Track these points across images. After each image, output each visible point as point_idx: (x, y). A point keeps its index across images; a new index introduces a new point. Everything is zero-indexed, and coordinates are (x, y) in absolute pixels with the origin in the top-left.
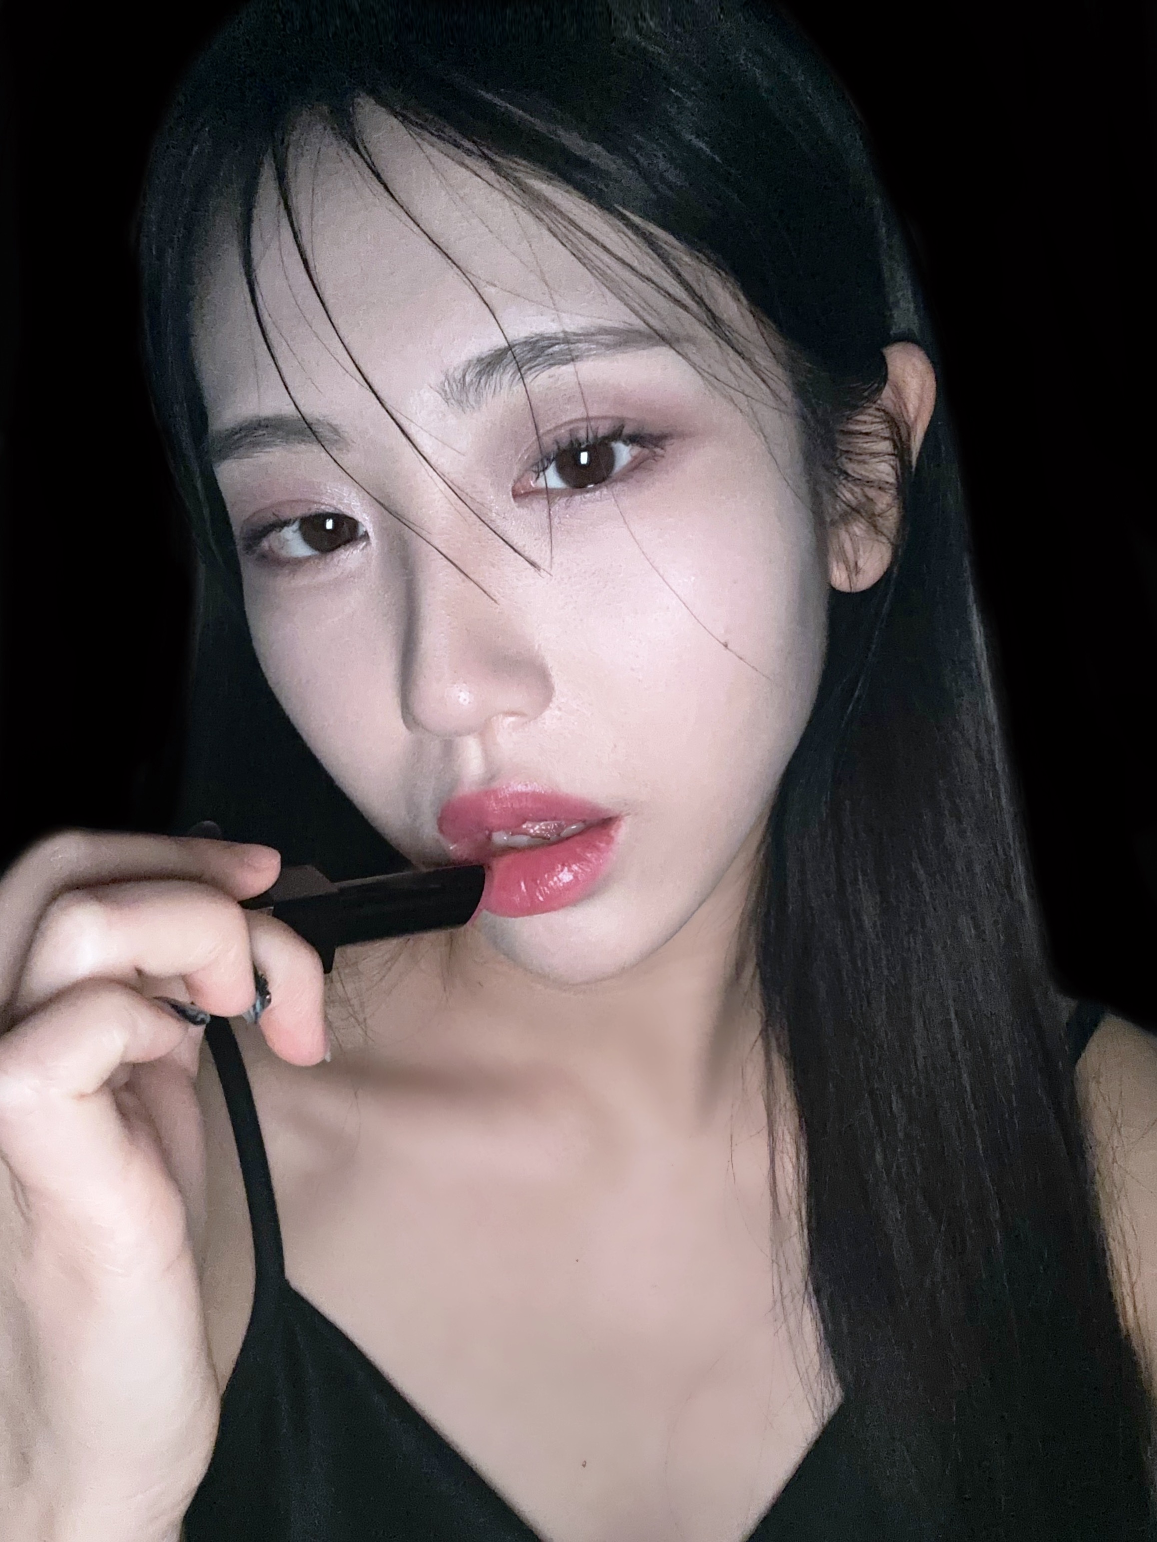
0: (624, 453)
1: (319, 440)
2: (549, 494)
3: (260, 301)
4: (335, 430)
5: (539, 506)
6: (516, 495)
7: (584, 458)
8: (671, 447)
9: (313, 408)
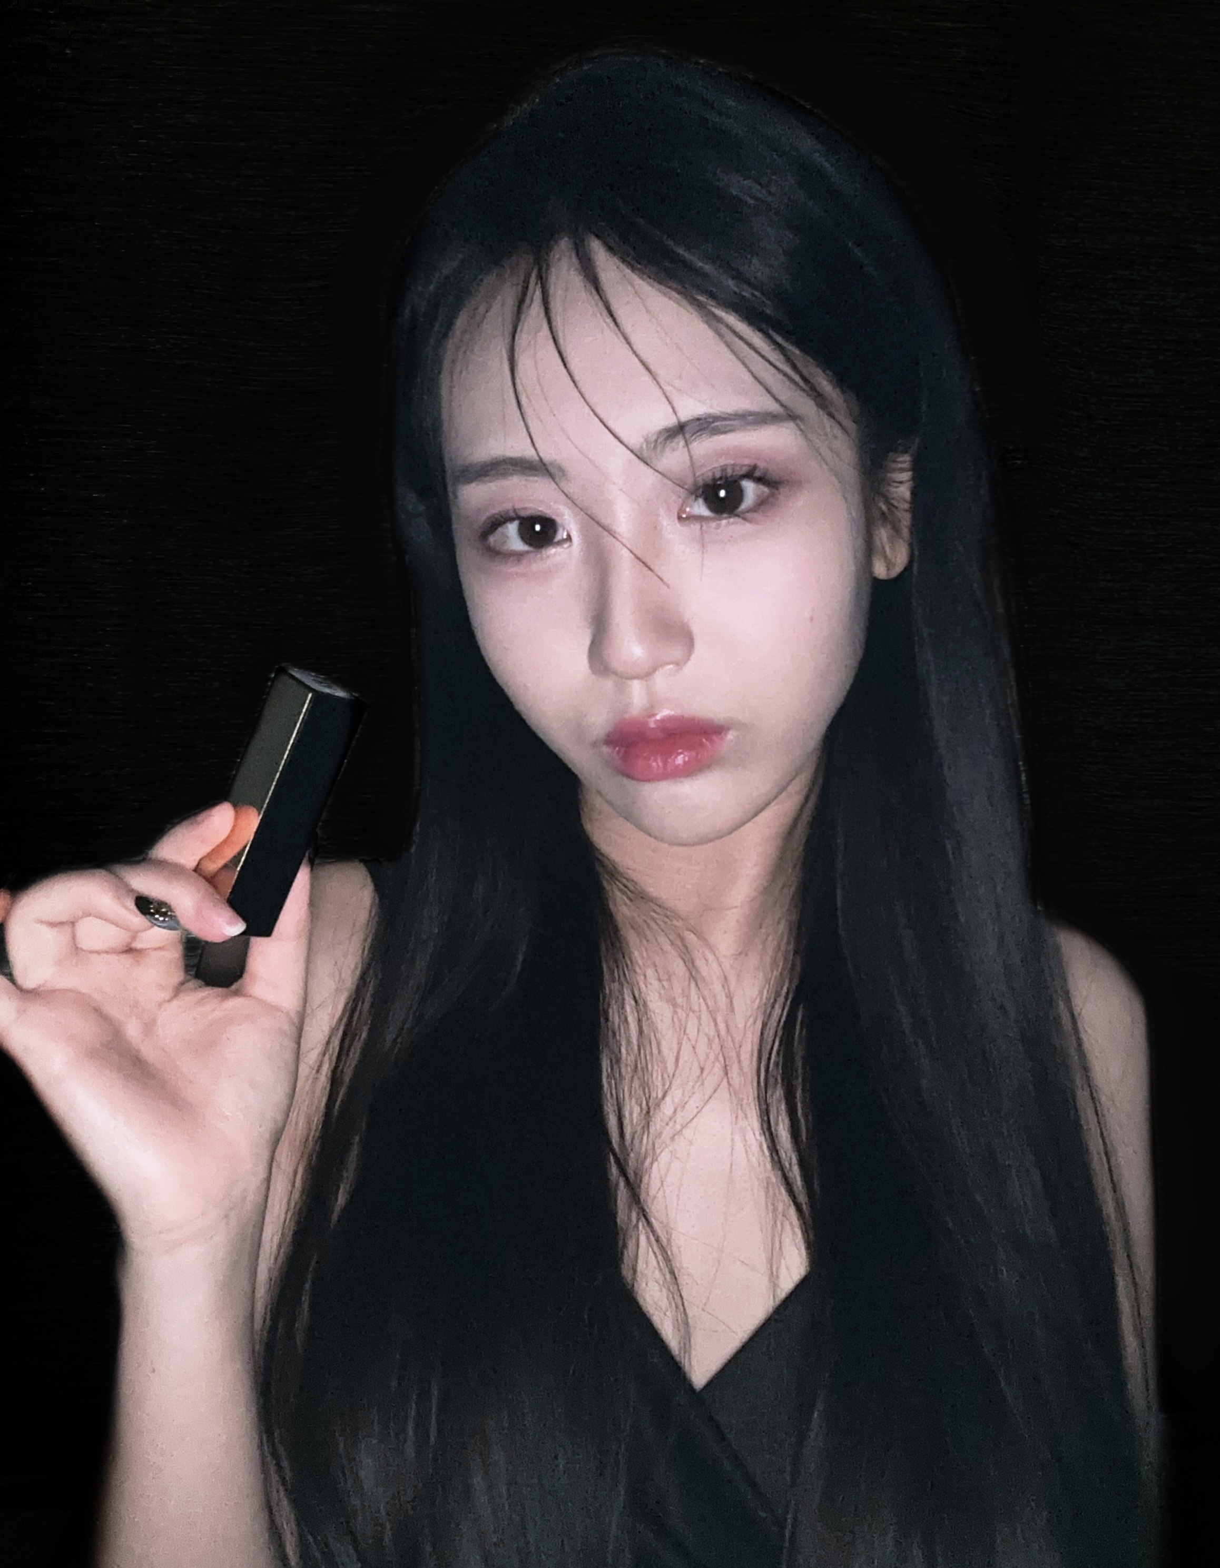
0: (750, 489)
1: (552, 476)
2: (700, 518)
3: (518, 381)
4: (562, 470)
5: (696, 527)
6: (680, 518)
7: (722, 493)
8: (783, 490)
9: (548, 453)
